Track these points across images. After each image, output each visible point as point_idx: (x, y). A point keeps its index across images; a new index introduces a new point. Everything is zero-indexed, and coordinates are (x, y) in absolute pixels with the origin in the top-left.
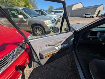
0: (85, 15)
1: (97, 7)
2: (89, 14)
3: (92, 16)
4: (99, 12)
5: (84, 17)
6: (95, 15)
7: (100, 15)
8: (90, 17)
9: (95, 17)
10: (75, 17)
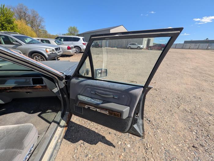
0: (129, 45)
2: (135, 44)
4: (149, 40)
8: (137, 49)
9: (143, 48)
10: (116, 48)
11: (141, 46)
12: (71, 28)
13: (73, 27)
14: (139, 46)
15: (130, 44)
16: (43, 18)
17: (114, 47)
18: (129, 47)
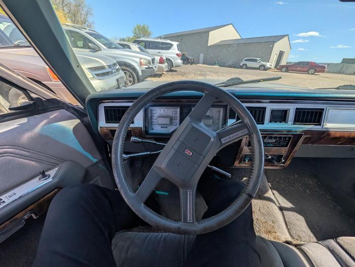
0: (244, 62)
1: (275, 42)
2: (256, 61)
3: (264, 66)
4: (281, 54)
5: (241, 67)
6: (271, 64)
7: (283, 63)
8: (258, 69)
9: (270, 68)
10: (218, 66)
11: (268, 65)
12: (139, 27)
13: (142, 26)
14: (264, 63)
15: (246, 60)
16: (90, 9)
17: (215, 64)
18: (244, 65)
